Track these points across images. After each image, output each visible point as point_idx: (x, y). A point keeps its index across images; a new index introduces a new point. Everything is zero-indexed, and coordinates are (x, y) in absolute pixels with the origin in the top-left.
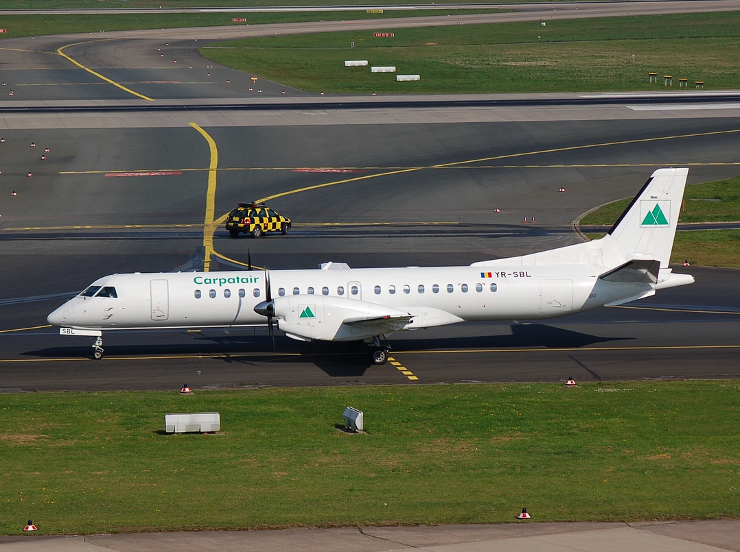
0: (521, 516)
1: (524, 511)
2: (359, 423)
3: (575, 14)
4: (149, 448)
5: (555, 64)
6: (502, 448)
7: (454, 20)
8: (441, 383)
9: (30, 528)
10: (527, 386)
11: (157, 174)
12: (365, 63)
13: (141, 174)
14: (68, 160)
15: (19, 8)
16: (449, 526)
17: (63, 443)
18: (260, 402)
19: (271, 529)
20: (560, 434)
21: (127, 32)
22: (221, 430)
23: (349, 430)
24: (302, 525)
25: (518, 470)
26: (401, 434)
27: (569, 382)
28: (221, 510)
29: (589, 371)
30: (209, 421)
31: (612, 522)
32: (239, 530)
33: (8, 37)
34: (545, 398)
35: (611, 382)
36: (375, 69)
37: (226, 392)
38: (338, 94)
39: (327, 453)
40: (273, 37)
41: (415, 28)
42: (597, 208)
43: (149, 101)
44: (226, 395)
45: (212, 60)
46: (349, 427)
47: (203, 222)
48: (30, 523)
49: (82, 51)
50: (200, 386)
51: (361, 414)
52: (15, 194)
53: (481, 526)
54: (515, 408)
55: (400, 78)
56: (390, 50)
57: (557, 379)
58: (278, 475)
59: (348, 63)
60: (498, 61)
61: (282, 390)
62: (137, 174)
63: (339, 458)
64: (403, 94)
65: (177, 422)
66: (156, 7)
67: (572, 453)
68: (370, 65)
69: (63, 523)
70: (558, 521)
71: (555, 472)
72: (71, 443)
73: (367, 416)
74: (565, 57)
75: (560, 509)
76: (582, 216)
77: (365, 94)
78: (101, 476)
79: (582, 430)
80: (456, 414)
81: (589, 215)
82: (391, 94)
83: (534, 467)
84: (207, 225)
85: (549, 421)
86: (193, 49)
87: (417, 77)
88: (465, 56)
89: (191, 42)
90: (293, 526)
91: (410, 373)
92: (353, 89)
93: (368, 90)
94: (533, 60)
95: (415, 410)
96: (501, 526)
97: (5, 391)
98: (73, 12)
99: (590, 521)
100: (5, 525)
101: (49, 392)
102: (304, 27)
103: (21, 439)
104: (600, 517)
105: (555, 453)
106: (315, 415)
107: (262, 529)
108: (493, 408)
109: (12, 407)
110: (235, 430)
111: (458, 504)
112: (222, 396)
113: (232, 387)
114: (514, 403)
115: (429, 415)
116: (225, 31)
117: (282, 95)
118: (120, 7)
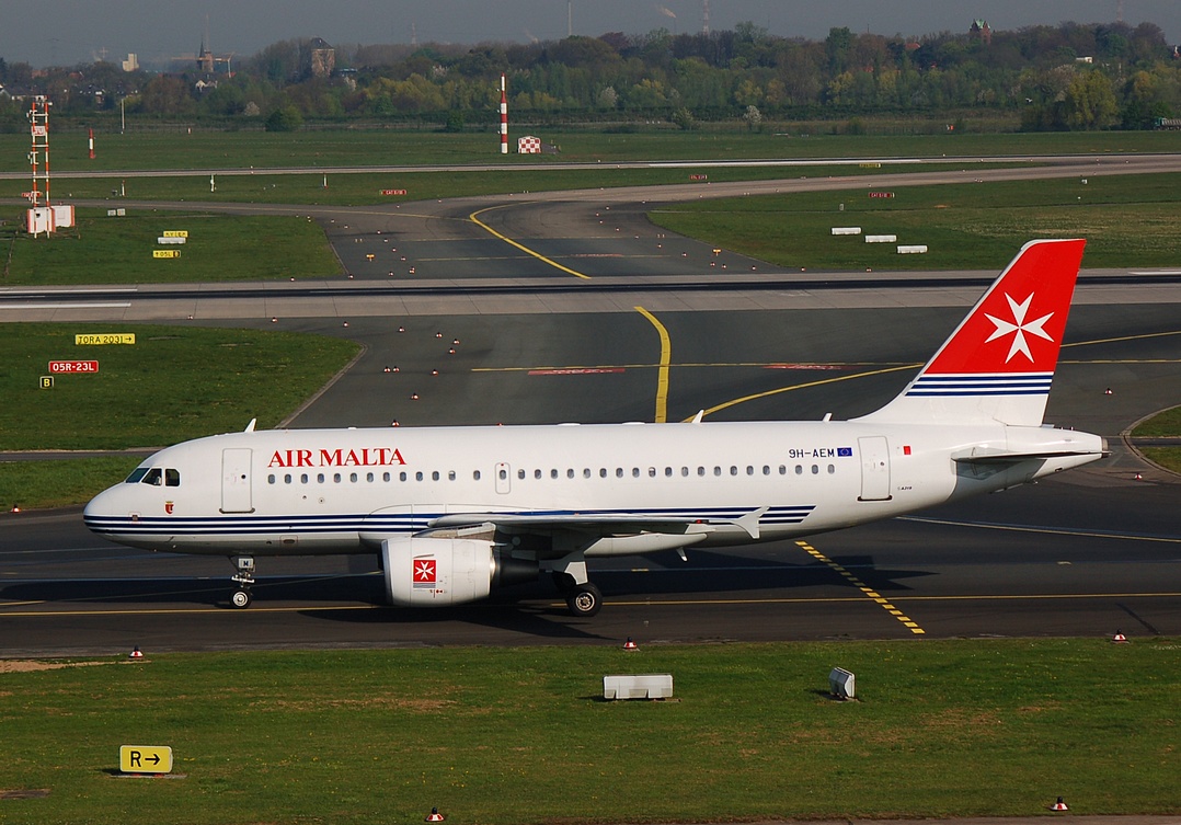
0: (1056, 808)
1: (1060, 801)
2: (849, 687)
3: (1124, 168)
4: (583, 719)
5: (1099, 232)
6: (1031, 721)
7: (972, 176)
8: (953, 638)
9: (435, 818)
10: (1065, 641)
11: (593, 371)
12: (857, 230)
13: (573, 372)
14: (482, 354)
15: (423, 164)
16: (965, 820)
17: (476, 712)
18: (724, 661)
19: (738, 821)
20: (1106, 703)
21: (558, 193)
22: (674, 696)
23: (836, 697)
24: (776, 816)
25: (1052, 749)
26: (902, 701)
27: (1118, 637)
28: (674, 798)
29: (1145, 623)
30: (658, 685)
31: (1170, 815)
32: (697, 823)
33: (409, 201)
34: (1087, 657)
35: (1171, 638)
36: (870, 239)
37: (681, 648)
38: (823, 270)
39: (808, 726)
40: (741, 198)
41: (921, 186)
42: (1153, 415)
43: (584, 279)
44: (681, 652)
45: (665, 228)
46: (839, 693)
48: (434, 812)
49: (501, 216)
50: (647, 640)
51: (852, 677)
52: (416, 397)
53: (1004, 819)
54: (1048, 670)
55: (902, 249)
56: (889, 214)
57: (1101, 634)
58: (746, 753)
59: (836, 231)
60: (1027, 228)
61: (751, 646)
62: (568, 372)
63: (824, 733)
64: (906, 270)
65: (619, 686)
66: (594, 160)
67: (1120, 726)
68: (864, 233)
69: (476, 812)
70: (1102, 814)
71: (1098, 752)
72: (485, 711)
73: (860, 679)
74: (1113, 224)
75: (1104, 798)
76: (1133, 426)
77: (856, 270)
78: (522, 753)
79: (1134, 698)
80: (973, 677)
81: (1143, 423)
82: (891, 270)
83: (1073, 745)
85: (1092, 687)
86: (640, 214)
87: (923, 249)
88: (985, 222)
89: (638, 204)
90: (765, 818)
91: (914, 625)
92: (842, 264)
93: (861, 266)
94: (1072, 228)
95: (921, 671)
96: (1031, 819)
97: (404, 645)
98: (490, 168)
99: (1143, 814)
100: (403, 814)
101: (458, 647)
102: (780, 185)
103: (422, 705)
104: (1156, 809)
105: (1098, 728)
106: (793, 677)
107: (726, 822)
108: (1021, 671)
109: (411, 665)
110: (692, 697)
111: (975, 792)
112: (676, 653)
113: (688, 641)
114: (1046, 663)
115: (939, 679)
116: (680, 191)
117: (752, 272)
118: (548, 161)
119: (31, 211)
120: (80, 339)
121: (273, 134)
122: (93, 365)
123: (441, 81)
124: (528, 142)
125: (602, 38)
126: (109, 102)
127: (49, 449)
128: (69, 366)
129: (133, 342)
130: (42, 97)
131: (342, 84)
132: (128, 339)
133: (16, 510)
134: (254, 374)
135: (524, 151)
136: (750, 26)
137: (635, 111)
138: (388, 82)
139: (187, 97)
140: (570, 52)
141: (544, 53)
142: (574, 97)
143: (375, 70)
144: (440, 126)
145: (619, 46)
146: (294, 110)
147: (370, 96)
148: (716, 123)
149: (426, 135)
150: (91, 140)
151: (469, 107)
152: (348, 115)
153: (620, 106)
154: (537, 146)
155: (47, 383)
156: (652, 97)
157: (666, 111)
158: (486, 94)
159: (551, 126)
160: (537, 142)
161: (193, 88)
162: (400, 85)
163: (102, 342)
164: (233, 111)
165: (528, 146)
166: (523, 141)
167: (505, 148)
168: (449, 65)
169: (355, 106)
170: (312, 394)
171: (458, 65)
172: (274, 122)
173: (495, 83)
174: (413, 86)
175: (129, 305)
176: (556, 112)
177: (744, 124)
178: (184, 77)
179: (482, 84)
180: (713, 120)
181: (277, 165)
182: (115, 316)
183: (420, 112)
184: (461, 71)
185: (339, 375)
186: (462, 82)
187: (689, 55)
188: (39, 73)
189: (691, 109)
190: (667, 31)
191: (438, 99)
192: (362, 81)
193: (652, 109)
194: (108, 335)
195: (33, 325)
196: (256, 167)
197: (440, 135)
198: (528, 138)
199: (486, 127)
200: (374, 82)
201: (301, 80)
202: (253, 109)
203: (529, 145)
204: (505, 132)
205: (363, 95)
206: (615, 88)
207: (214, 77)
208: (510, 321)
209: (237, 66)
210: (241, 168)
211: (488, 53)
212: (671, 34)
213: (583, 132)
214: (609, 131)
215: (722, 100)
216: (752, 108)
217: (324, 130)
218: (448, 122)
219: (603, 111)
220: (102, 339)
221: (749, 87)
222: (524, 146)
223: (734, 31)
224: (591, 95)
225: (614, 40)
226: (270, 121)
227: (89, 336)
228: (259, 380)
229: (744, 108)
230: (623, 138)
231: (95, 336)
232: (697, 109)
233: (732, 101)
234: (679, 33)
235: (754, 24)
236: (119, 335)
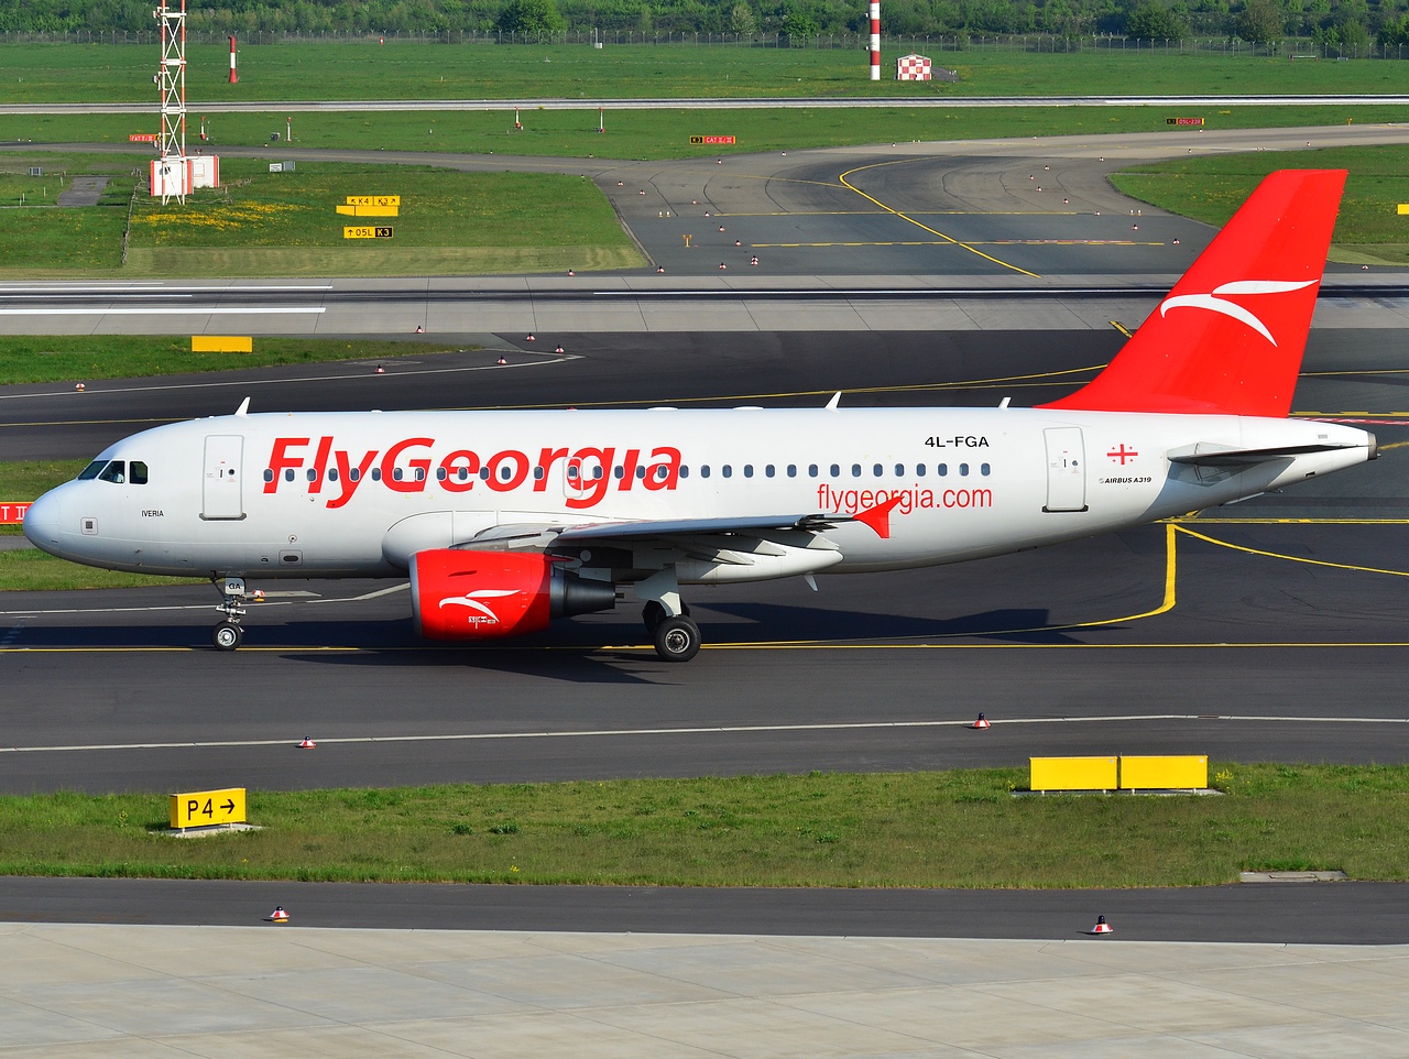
33: (737, 154)
118: (943, 94)
119: (157, 166)
135: (906, 77)
150: (233, 55)
154: (927, 70)
160: (926, 64)
166: (905, 63)
167: (876, 73)
182: (303, 328)
198: (913, 58)
203: (915, 67)
204: (876, 47)
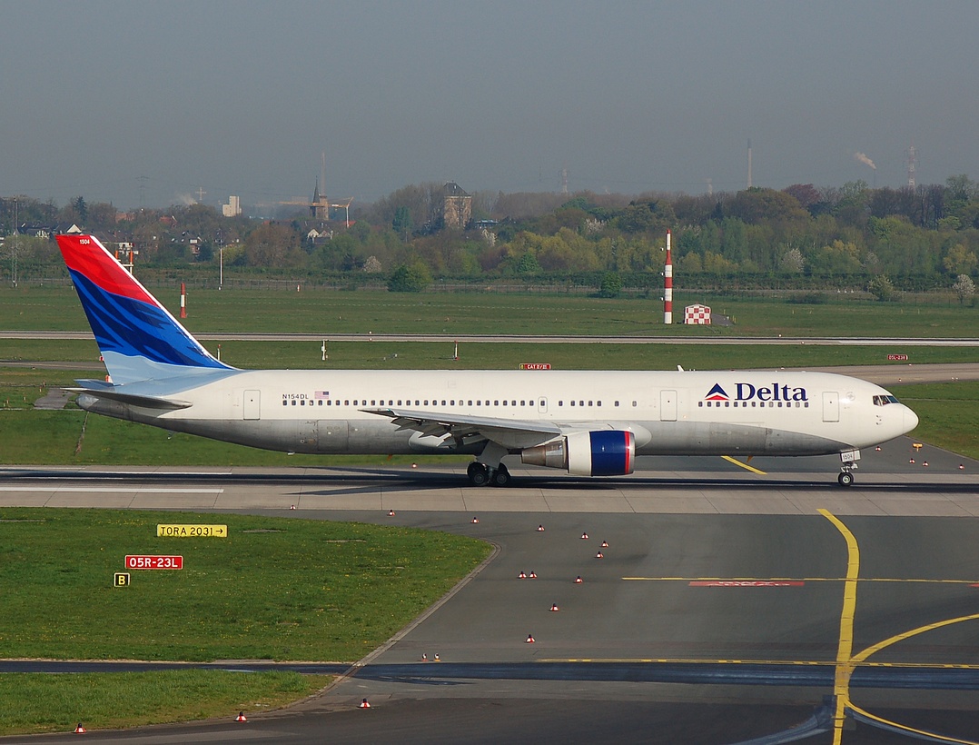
11: (767, 584)
13: (743, 584)
14: (635, 559)
40: (947, 383)
43: (760, 474)
47: (834, 658)
52: (556, 609)
62: (737, 584)
66: (774, 335)
84: (841, 664)
98: (650, 340)
116: (876, 373)
117: (960, 471)
118: (720, 334)
120: (163, 530)
121: (396, 294)
122: (178, 561)
123: (596, 237)
124: (696, 311)
125: (787, 191)
126: (205, 253)
127: (121, 658)
128: (148, 561)
129: (224, 534)
130: (127, 244)
131: (478, 237)
132: (219, 531)
133: (81, 730)
134: (366, 576)
135: (691, 322)
136: (964, 180)
137: (825, 277)
138: (533, 237)
139: (297, 249)
140: (748, 207)
141: (718, 206)
142: (752, 258)
143: (518, 222)
144: (594, 290)
145: (810, 202)
146: (422, 267)
147: (512, 253)
148: (922, 294)
149: (576, 300)
150: (183, 297)
151: (629, 269)
152: (485, 273)
153: (808, 273)
154: (707, 316)
155: (122, 580)
156: (846, 262)
157: (862, 279)
158: (648, 254)
159: (724, 293)
160: (706, 311)
161: (304, 238)
162: (547, 241)
163: (188, 534)
164: (349, 266)
165: (696, 316)
166: (691, 310)
167: (668, 318)
168: (605, 218)
169: (492, 264)
170: (433, 602)
171: (616, 219)
172: (398, 281)
173: (659, 241)
174: (562, 243)
175: (222, 491)
176: (731, 277)
177: (954, 296)
178: (295, 225)
179: (643, 242)
180: (917, 290)
181: (400, 332)
182: (205, 504)
183: (570, 272)
184: (620, 226)
185: (466, 580)
186: (621, 239)
187: (891, 213)
188: (124, 217)
189: (891, 277)
190: (864, 184)
191: (592, 256)
192: (502, 235)
193: (844, 276)
194: (196, 527)
195: (109, 513)
196: (377, 332)
197: (594, 300)
198: (697, 307)
199: (647, 293)
200: (516, 236)
201: (431, 232)
202: (373, 265)
203: (697, 314)
204: (669, 298)
205: (503, 252)
206: (802, 249)
207: (329, 226)
208: (669, 523)
209: (357, 213)
210: (357, 333)
211: (652, 206)
212: (870, 187)
213: (762, 301)
214: (793, 301)
215: (928, 267)
216: (963, 277)
217: (456, 291)
218: (603, 285)
219: (787, 276)
220: (188, 530)
221: (960, 253)
222: (691, 316)
223: (946, 186)
224: (772, 258)
225: (802, 193)
226: (394, 279)
227: (173, 526)
228: (372, 583)
229: (954, 276)
230: (810, 309)
231: (180, 527)
232: (899, 277)
233: (942, 269)
234: (880, 187)
235: (970, 179)
236: (209, 527)
